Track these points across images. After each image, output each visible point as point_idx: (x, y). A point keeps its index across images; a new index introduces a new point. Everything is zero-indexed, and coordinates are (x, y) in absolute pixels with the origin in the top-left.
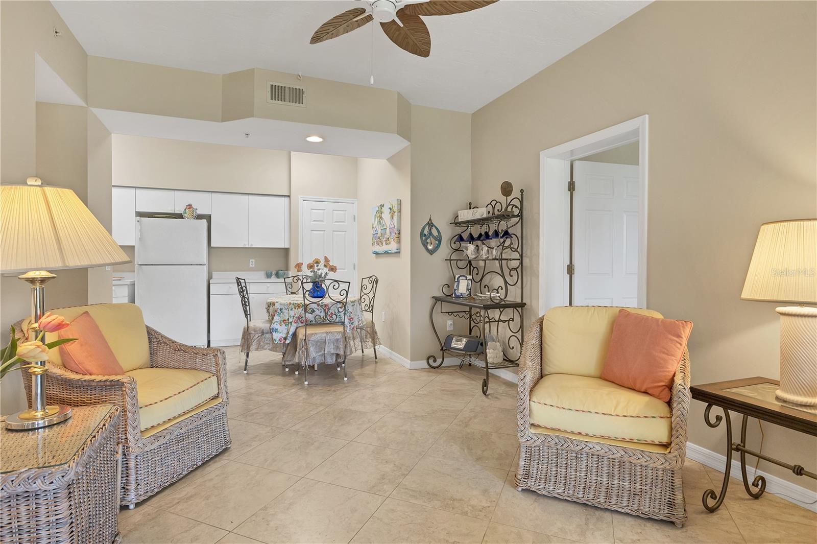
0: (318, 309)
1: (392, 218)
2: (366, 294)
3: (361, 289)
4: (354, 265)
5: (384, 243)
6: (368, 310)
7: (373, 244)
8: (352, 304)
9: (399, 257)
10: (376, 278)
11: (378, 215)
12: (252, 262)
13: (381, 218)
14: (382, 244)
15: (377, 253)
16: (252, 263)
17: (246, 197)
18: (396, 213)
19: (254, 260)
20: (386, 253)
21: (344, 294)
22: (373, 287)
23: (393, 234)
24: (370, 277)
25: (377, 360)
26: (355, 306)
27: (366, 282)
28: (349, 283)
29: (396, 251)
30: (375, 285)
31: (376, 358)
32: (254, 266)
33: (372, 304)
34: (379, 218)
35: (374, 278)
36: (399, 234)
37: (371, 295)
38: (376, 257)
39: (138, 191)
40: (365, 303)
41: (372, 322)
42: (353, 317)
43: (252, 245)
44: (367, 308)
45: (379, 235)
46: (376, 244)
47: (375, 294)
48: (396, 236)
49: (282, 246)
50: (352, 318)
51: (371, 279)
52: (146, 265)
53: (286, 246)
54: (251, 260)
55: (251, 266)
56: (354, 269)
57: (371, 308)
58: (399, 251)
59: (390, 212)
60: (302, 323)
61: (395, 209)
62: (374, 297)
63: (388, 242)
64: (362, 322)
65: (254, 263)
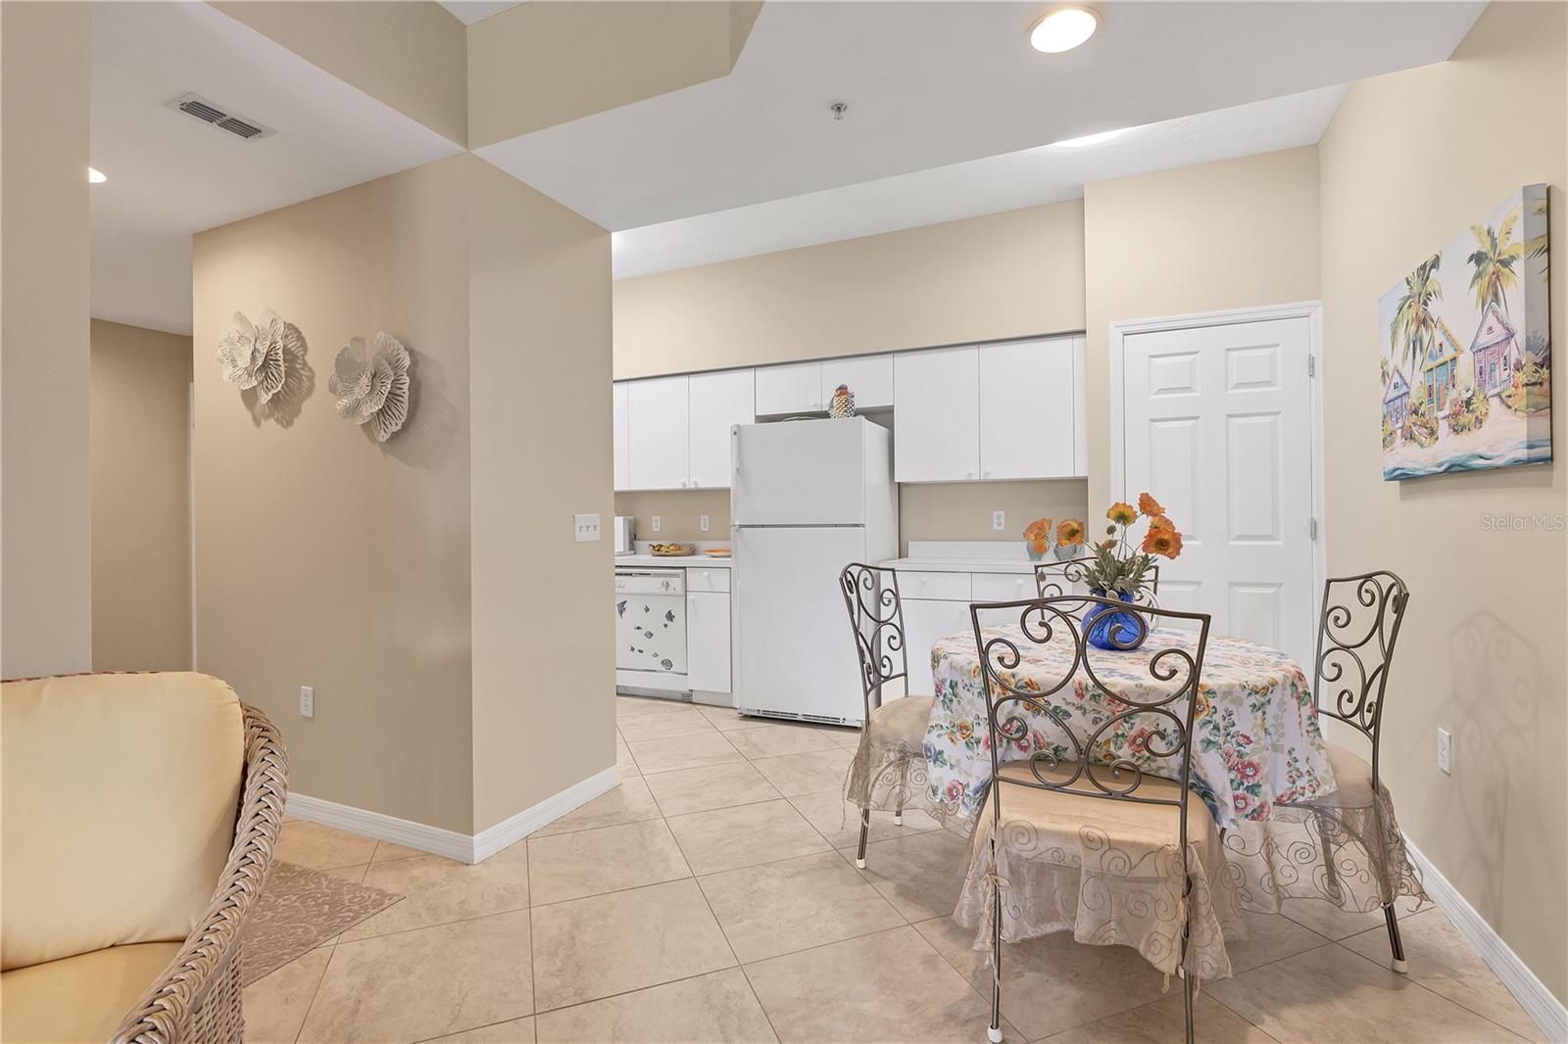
0: (1080, 708)
1: (1493, 294)
2: (1346, 648)
3: (1324, 626)
4: (1314, 525)
5: (1443, 428)
6: (1356, 719)
7: (1387, 442)
8: (1253, 699)
9: (1548, 484)
10: (1398, 582)
11: (1410, 314)
12: (999, 517)
13: (1424, 321)
14: (1432, 433)
15: (1406, 478)
16: (999, 520)
17: (972, 352)
18: (1518, 266)
19: (1003, 513)
20: (1458, 471)
21: (1173, 673)
22: (1379, 622)
23: (1501, 374)
24: (1368, 577)
25: (1402, 966)
26: (1271, 710)
27: (1345, 595)
28: (1206, 619)
29: (1523, 454)
30: (1390, 617)
31: (1398, 954)
32: (1002, 527)
33: (1372, 696)
34: (1413, 328)
35: (1385, 582)
36: (1547, 362)
37: (1372, 656)
38: (1404, 495)
39: (760, 373)
40: (1339, 686)
41: (1375, 784)
42: (1255, 759)
43: (987, 474)
44: (1348, 708)
45: (1417, 395)
46: (1399, 440)
47: (1388, 656)
48: (1521, 378)
49: (1069, 474)
50: (1251, 765)
51: (1369, 585)
52: (752, 526)
53: (1080, 473)
54: (995, 513)
55: (996, 527)
56: (1314, 535)
57: (1369, 717)
58: (1545, 451)
59: (1478, 275)
60: (1023, 748)
61: (1515, 242)
62: (1384, 669)
63: (1466, 418)
64: (1314, 785)
65: (1003, 521)
